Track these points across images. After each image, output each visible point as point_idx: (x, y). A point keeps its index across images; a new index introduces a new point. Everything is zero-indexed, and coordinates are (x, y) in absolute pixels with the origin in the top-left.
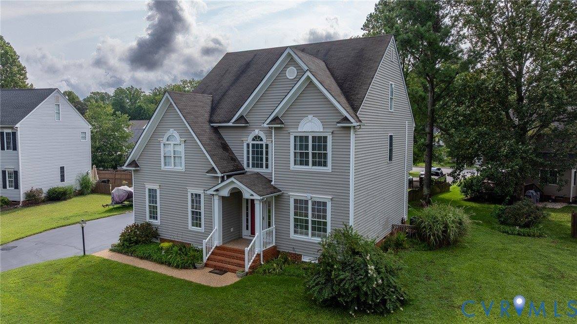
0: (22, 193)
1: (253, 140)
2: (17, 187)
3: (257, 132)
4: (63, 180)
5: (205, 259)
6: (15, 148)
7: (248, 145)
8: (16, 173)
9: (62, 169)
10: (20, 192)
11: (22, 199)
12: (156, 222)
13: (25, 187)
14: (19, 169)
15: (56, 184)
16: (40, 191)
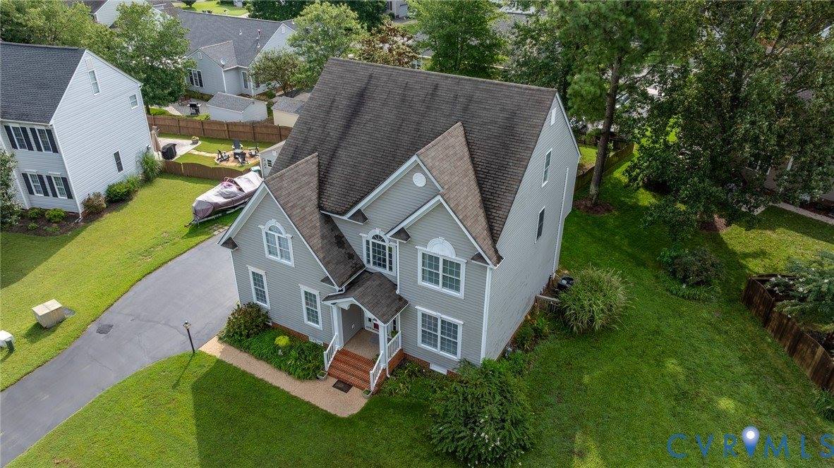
0: (78, 205)
1: (374, 238)
2: (70, 196)
3: (377, 232)
4: (120, 169)
5: (327, 366)
6: (55, 150)
7: (368, 242)
8: (65, 180)
9: (117, 155)
10: (75, 201)
11: (80, 210)
12: (266, 306)
13: (80, 194)
14: (67, 175)
15: (115, 177)
16: (98, 195)
